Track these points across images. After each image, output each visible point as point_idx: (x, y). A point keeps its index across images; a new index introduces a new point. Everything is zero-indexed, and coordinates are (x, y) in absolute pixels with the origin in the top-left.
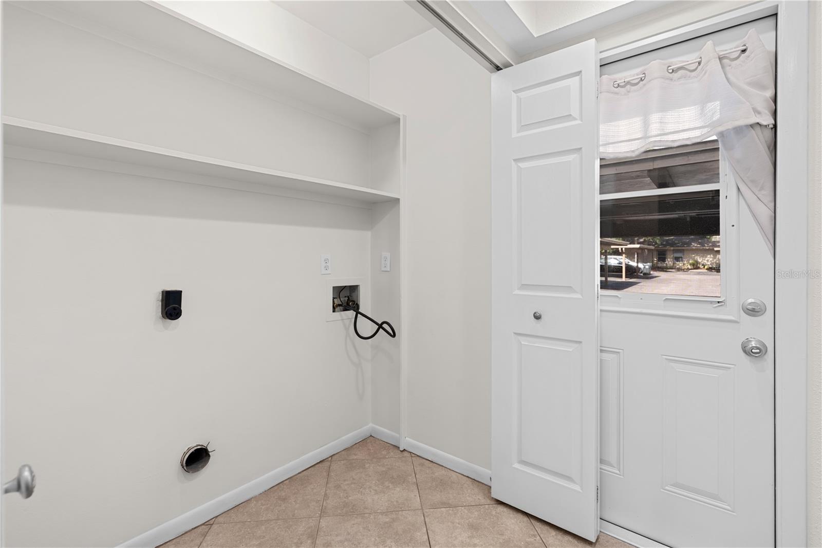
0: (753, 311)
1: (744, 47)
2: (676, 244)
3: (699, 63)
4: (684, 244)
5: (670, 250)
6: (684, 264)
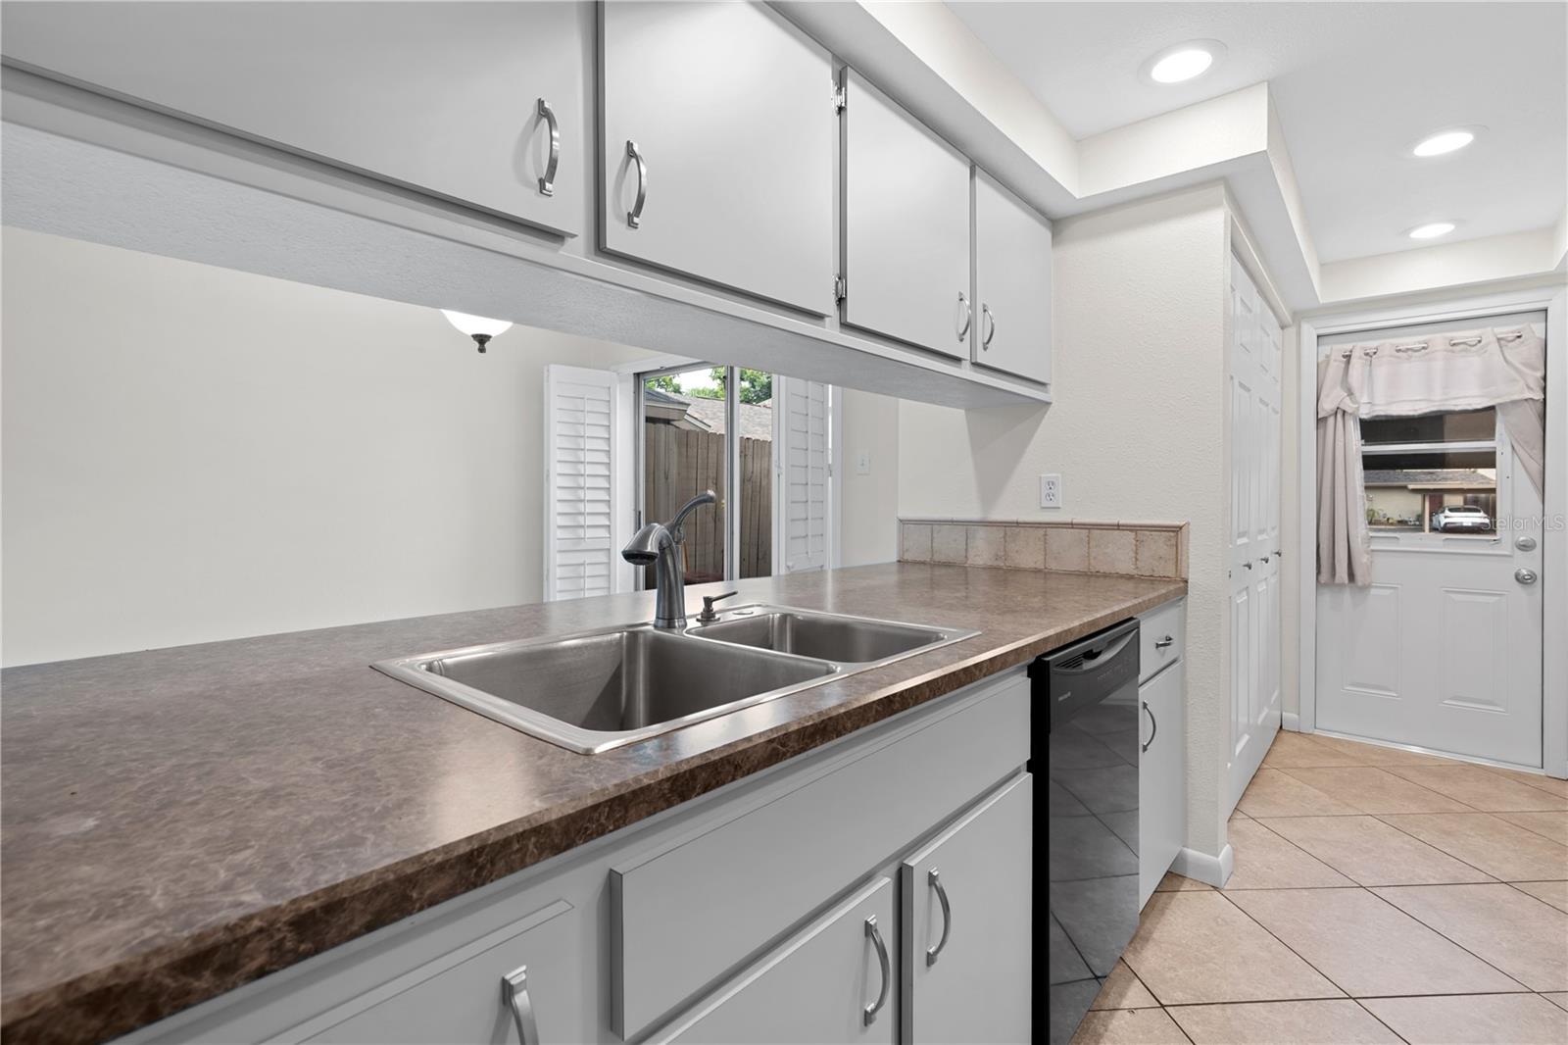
0: (1525, 547)
1: (1520, 333)
3: (1479, 341)
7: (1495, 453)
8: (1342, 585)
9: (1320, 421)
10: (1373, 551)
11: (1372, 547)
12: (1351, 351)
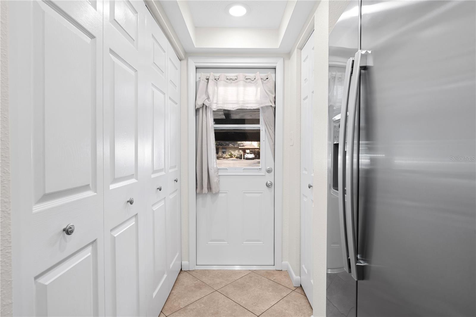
0: (269, 171)
1: (267, 77)
2: (223, 144)
3: (255, 79)
4: (226, 144)
5: (221, 148)
6: (226, 155)
7: (260, 130)
8: (205, 194)
9: (197, 110)
10: (219, 175)
11: (219, 174)
12: (209, 77)
